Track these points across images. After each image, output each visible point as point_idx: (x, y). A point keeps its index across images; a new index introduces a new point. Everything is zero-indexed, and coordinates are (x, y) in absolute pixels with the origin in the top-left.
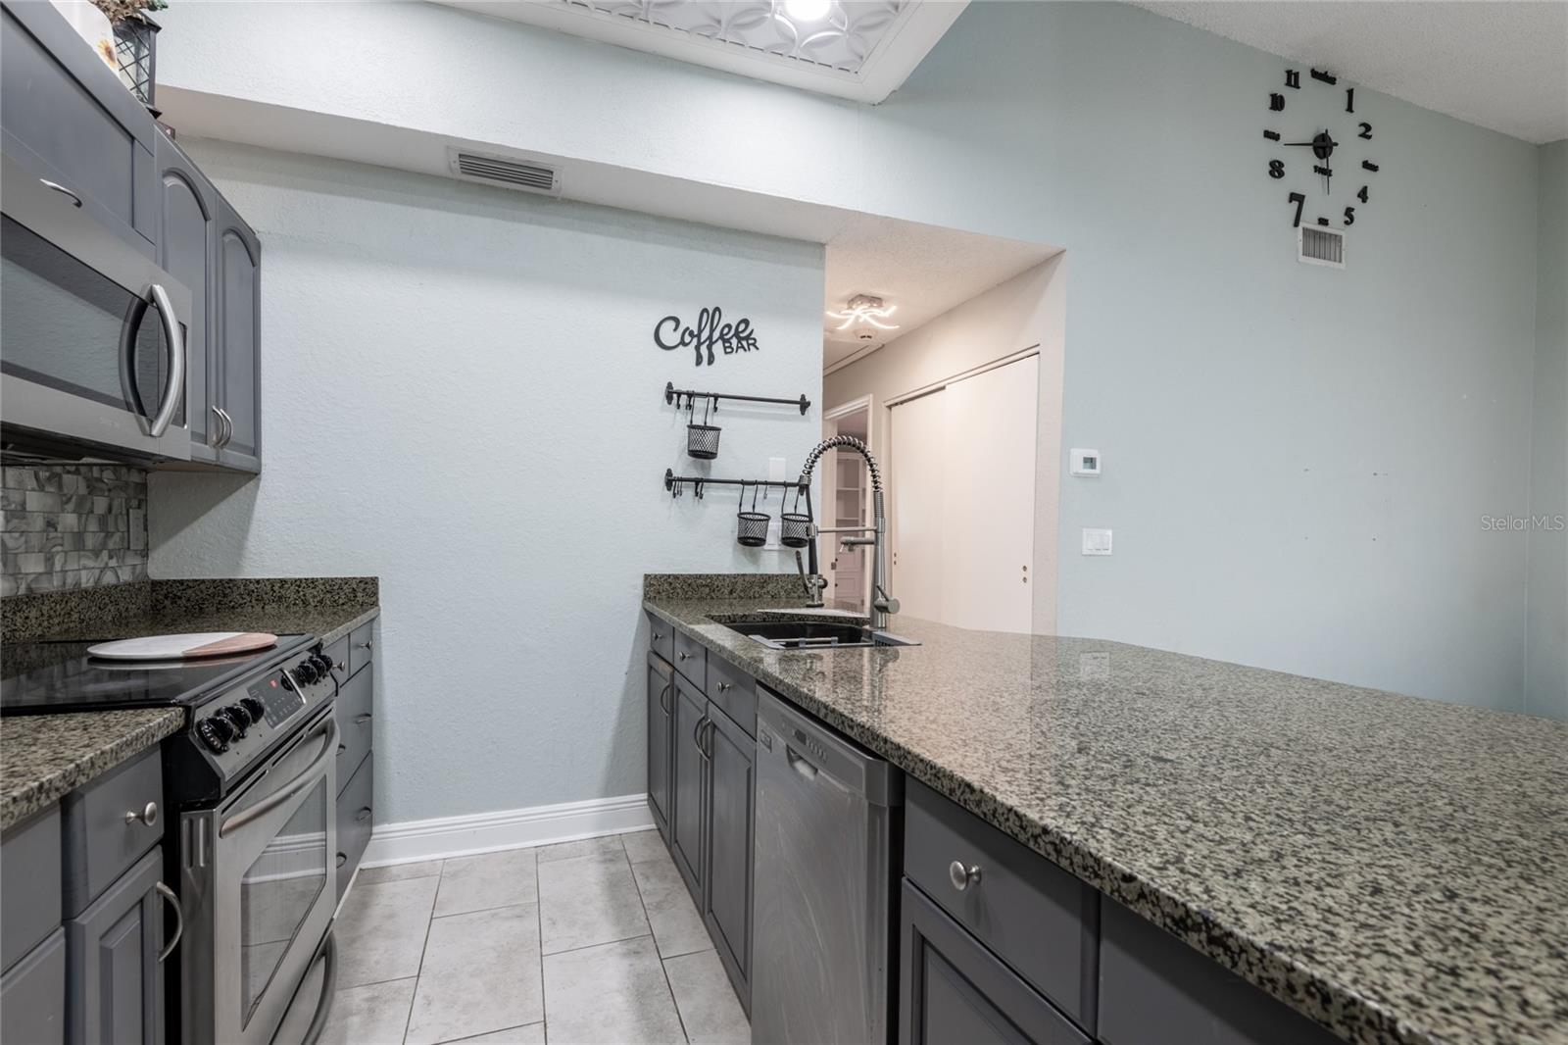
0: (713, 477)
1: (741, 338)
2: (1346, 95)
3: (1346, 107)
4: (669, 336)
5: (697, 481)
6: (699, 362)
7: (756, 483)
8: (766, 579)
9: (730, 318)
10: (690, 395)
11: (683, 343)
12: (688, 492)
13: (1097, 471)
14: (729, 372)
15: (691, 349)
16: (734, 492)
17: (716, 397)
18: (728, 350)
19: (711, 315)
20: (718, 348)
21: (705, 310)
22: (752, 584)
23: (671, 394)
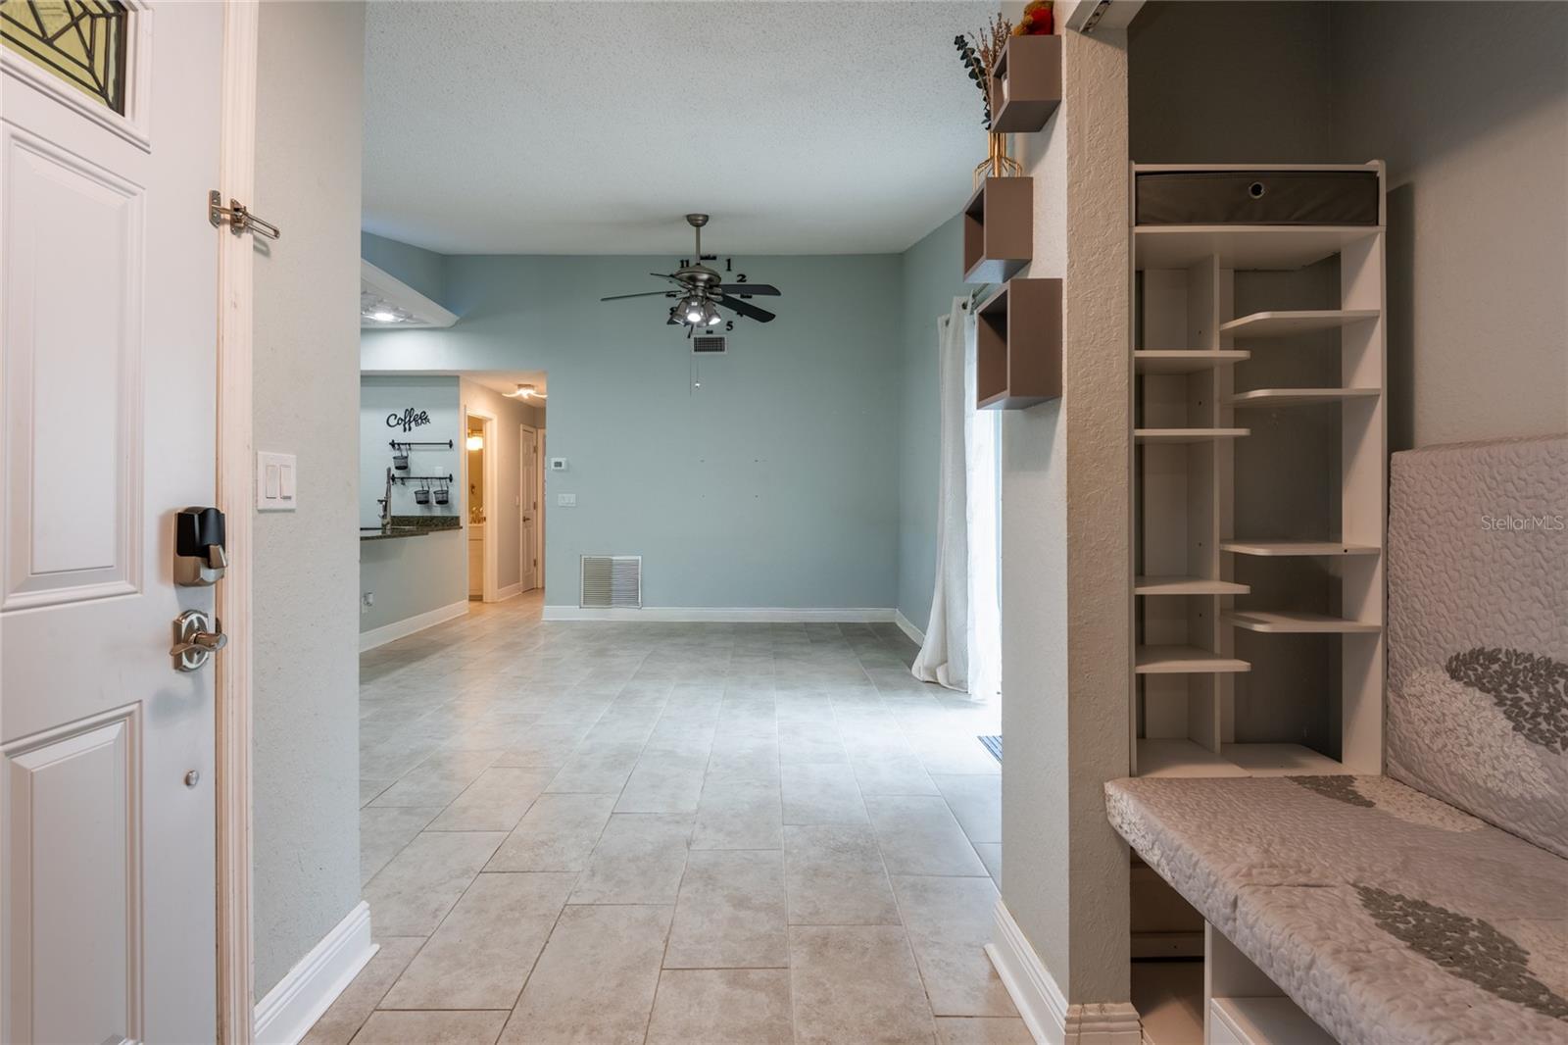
0: (412, 476)
1: (423, 418)
2: (726, 263)
3: (726, 268)
4: (393, 422)
5: (402, 479)
6: (405, 430)
7: (427, 478)
8: (433, 518)
9: (418, 412)
10: (399, 444)
11: (398, 423)
12: (399, 482)
13: (563, 468)
14: (418, 433)
15: (402, 425)
16: (418, 482)
17: (409, 444)
18: (417, 424)
19: (409, 412)
20: (413, 424)
21: (407, 410)
22: (427, 520)
23: (393, 444)
